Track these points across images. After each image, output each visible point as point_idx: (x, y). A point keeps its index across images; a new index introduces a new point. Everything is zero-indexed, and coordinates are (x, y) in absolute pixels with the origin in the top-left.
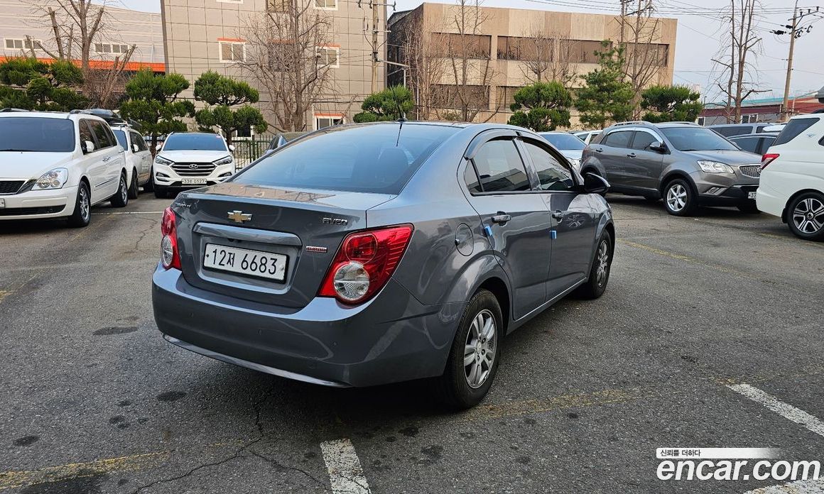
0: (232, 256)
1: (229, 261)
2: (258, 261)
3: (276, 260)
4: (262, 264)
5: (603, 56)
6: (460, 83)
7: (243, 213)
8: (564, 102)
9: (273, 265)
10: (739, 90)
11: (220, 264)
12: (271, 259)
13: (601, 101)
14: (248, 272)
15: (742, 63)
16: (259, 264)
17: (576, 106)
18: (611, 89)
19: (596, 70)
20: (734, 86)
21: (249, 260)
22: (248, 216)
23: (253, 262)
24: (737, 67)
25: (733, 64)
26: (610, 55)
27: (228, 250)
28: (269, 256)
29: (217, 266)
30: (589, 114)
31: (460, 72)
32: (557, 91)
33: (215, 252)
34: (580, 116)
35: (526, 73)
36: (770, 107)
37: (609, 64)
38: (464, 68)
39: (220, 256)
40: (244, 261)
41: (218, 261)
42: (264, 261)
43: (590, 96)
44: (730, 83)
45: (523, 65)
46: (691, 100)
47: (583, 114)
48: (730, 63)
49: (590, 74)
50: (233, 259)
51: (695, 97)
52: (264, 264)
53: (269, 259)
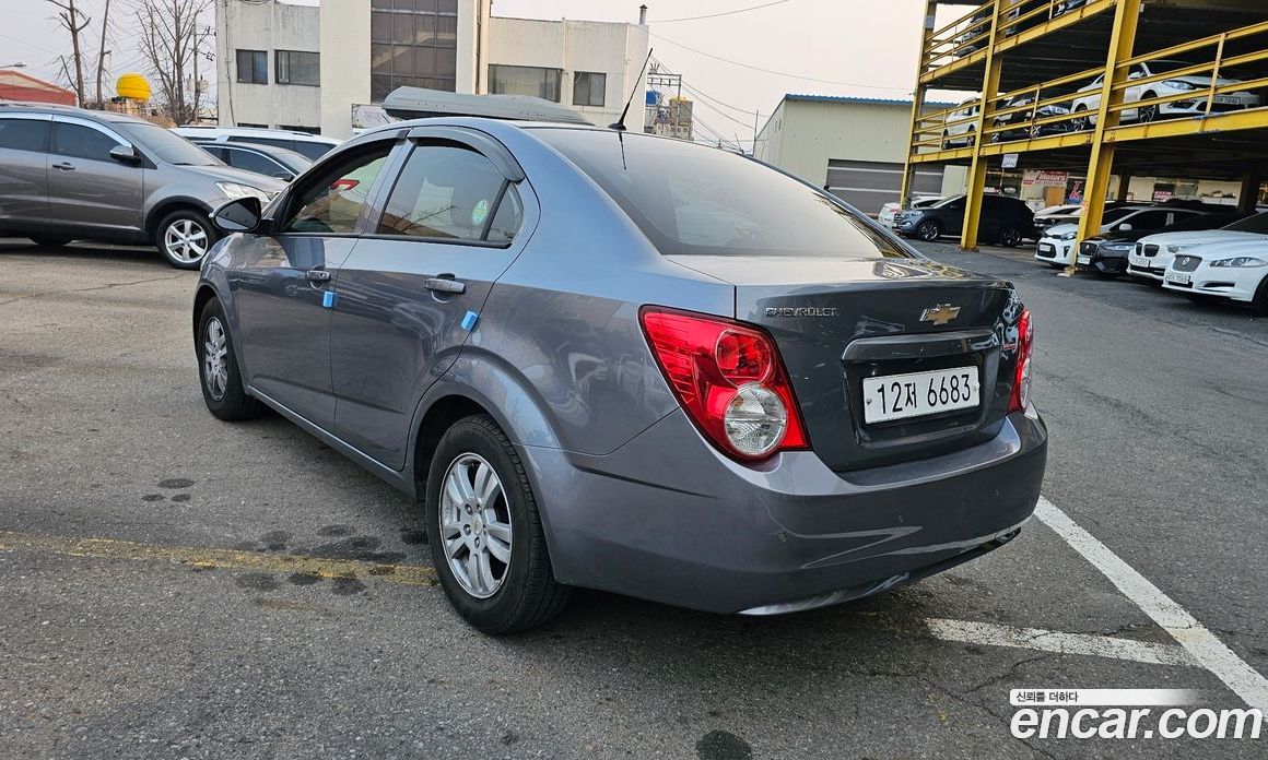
0: (911, 389)
1: (909, 399)
2: (947, 385)
3: (968, 376)
4: (953, 389)
7: (951, 307)
9: (966, 385)
11: (895, 410)
12: (962, 376)
14: (938, 408)
16: (950, 390)
21: (937, 387)
22: (955, 311)
23: (942, 389)
27: (903, 380)
28: (958, 373)
29: (890, 414)
33: (882, 390)
39: (891, 396)
40: (930, 391)
41: (889, 407)
42: (954, 383)
50: (914, 393)
52: (956, 389)
53: (959, 377)
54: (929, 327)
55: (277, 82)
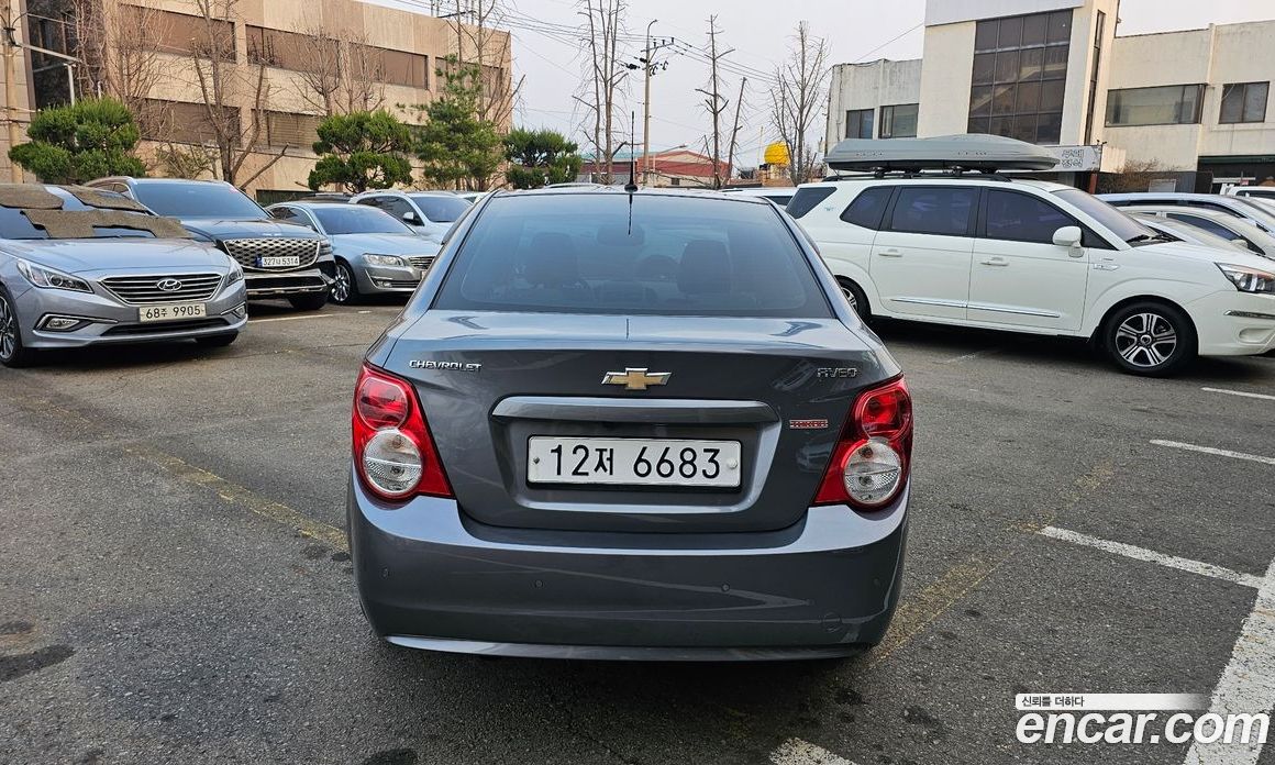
0: (606, 455)
1: (601, 464)
2: (674, 456)
3: (716, 452)
4: (685, 462)
5: (451, 79)
6: (212, 100)
7: (649, 371)
8: (402, 145)
9: (712, 460)
10: (609, 142)
11: (575, 473)
12: (706, 450)
13: (453, 147)
14: (654, 479)
15: (609, 104)
16: (677, 463)
17: (417, 151)
18: (466, 129)
19: (442, 99)
20: (602, 135)
21: (654, 459)
22: (660, 377)
23: (662, 460)
24: (603, 109)
25: (598, 105)
26: (460, 78)
27: (593, 444)
28: (699, 445)
29: (567, 477)
30: (438, 166)
31: (210, 82)
32: (390, 127)
33: (558, 450)
34: (426, 167)
35: (304, 92)
36: (623, 166)
37: (459, 92)
38: (216, 76)
39: (571, 460)
40: (640, 460)
41: (568, 469)
42: (688, 456)
43: (438, 137)
44: (597, 130)
45: (299, 79)
46: (567, 151)
47: (429, 164)
48: (594, 103)
49: (433, 104)
50: (610, 459)
51: (572, 148)
52: (691, 462)
53: (699, 452)
54: (620, 391)
55: (880, 136)
